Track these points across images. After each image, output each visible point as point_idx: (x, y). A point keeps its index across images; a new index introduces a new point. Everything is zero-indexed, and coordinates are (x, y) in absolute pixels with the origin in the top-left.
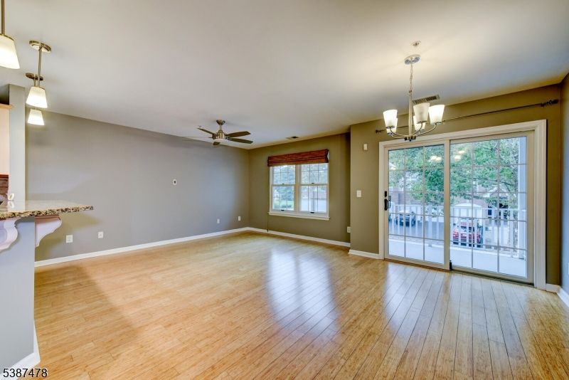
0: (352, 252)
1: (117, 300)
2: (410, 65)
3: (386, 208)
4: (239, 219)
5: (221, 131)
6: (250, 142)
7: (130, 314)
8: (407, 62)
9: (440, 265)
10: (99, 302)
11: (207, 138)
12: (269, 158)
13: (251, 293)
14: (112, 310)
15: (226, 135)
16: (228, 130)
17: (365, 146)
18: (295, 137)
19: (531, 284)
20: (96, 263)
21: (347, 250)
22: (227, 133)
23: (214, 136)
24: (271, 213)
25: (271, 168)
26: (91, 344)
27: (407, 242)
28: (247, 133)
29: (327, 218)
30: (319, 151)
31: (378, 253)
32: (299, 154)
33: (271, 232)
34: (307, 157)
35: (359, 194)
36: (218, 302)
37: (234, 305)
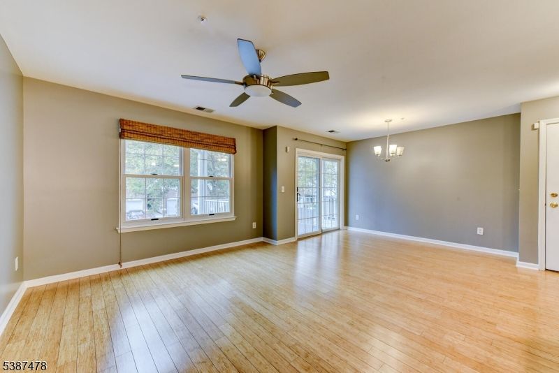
3: (297, 201)
17: (288, 149)
19: (339, 229)
24: (124, 228)
25: (127, 142)
29: (232, 217)
30: (226, 139)
31: (294, 236)
33: (126, 265)
35: (283, 189)
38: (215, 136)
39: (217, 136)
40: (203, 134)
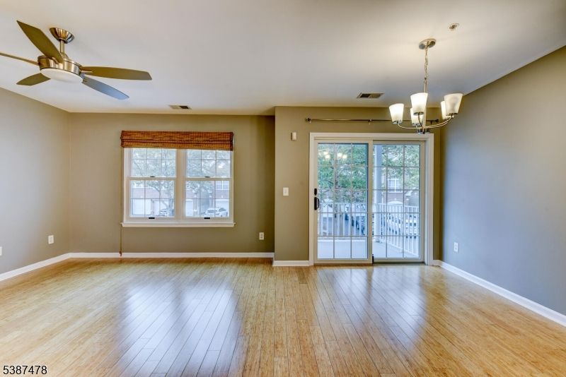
0: (276, 264)
2: (424, 51)
3: (316, 208)
8: (422, 47)
9: (363, 260)
12: (124, 133)
17: (295, 135)
18: (185, 107)
19: (423, 263)
21: (269, 262)
24: (126, 223)
25: (126, 150)
27: (336, 241)
29: (231, 224)
30: (220, 134)
31: (308, 259)
32: (187, 134)
33: (126, 255)
34: (201, 139)
35: (286, 192)
38: (207, 133)
39: (209, 133)
40: (194, 133)
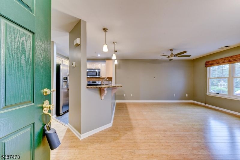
1: (131, 116)
4: (187, 95)
5: (172, 54)
6: (190, 56)
7: (134, 122)
10: (127, 116)
11: (165, 58)
12: (206, 62)
13: (182, 133)
14: (129, 119)
15: (174, 55)
16: (175, 52)
20: (130, 104)
22: (175, 54)
23: (169, 57)
24: (208, 94)
25: (208, 68)
26: (122, 127)
28: (185, 52)
32: (233, 57)
33: (207, 105)
36: (164, 131)
37: (171, 135)
40: (237, 55)
